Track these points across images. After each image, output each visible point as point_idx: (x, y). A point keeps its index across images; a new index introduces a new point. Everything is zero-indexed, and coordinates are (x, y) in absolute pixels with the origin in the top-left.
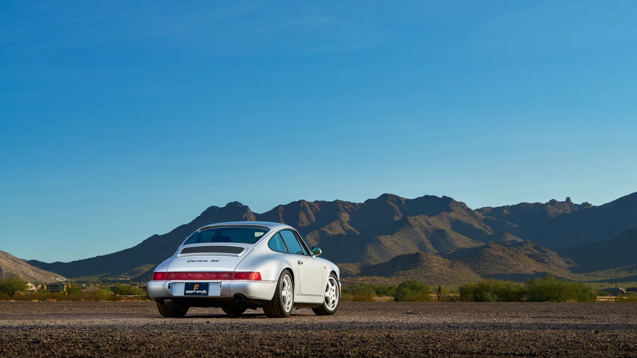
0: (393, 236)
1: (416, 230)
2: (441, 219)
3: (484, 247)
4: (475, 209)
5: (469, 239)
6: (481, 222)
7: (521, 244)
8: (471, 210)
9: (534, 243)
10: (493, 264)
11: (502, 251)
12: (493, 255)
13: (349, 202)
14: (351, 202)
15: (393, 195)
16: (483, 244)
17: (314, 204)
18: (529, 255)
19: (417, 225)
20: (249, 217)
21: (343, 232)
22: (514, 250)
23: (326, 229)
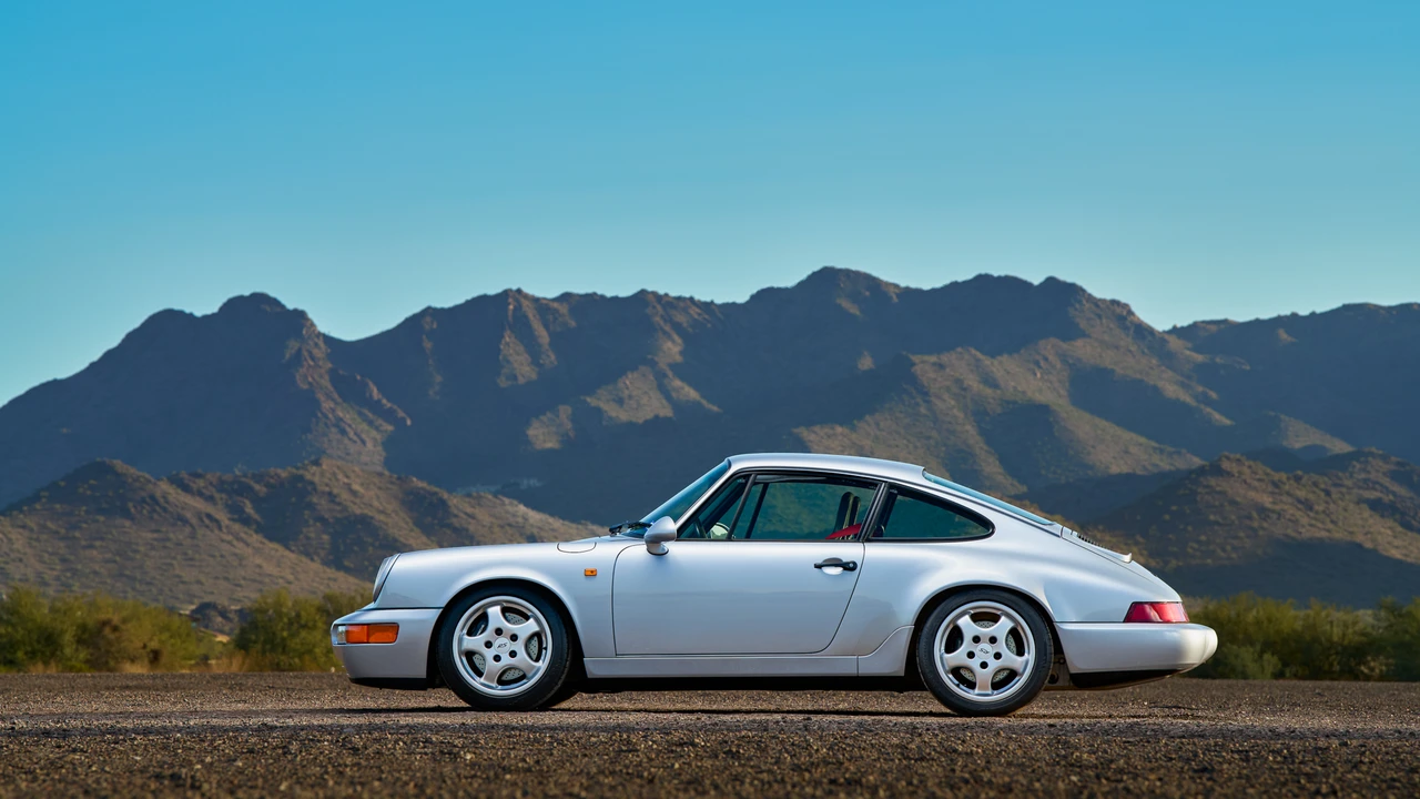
0: (853, 429)
1: (938, 402)
2: (1037, 363)
3: (1201, 471)
4: (1168, 327)
5: (1142, 440)
6: (1189, 377)
7: (1342, 462)
8: (1151, 331)
9: (1393, 459)
10: (1236, 537)
11: (1270, 488)
12: (1233, 503)
13: (691, 299)
14: (697, 297)
15: (857, 274)
16: (1197, 462)
17: (556, 305)
18: (1375, 505)
19: (948, 389)
20: (310, 353)
21: (666, 411)
22: (1315, 484)
23: (601, 401)
